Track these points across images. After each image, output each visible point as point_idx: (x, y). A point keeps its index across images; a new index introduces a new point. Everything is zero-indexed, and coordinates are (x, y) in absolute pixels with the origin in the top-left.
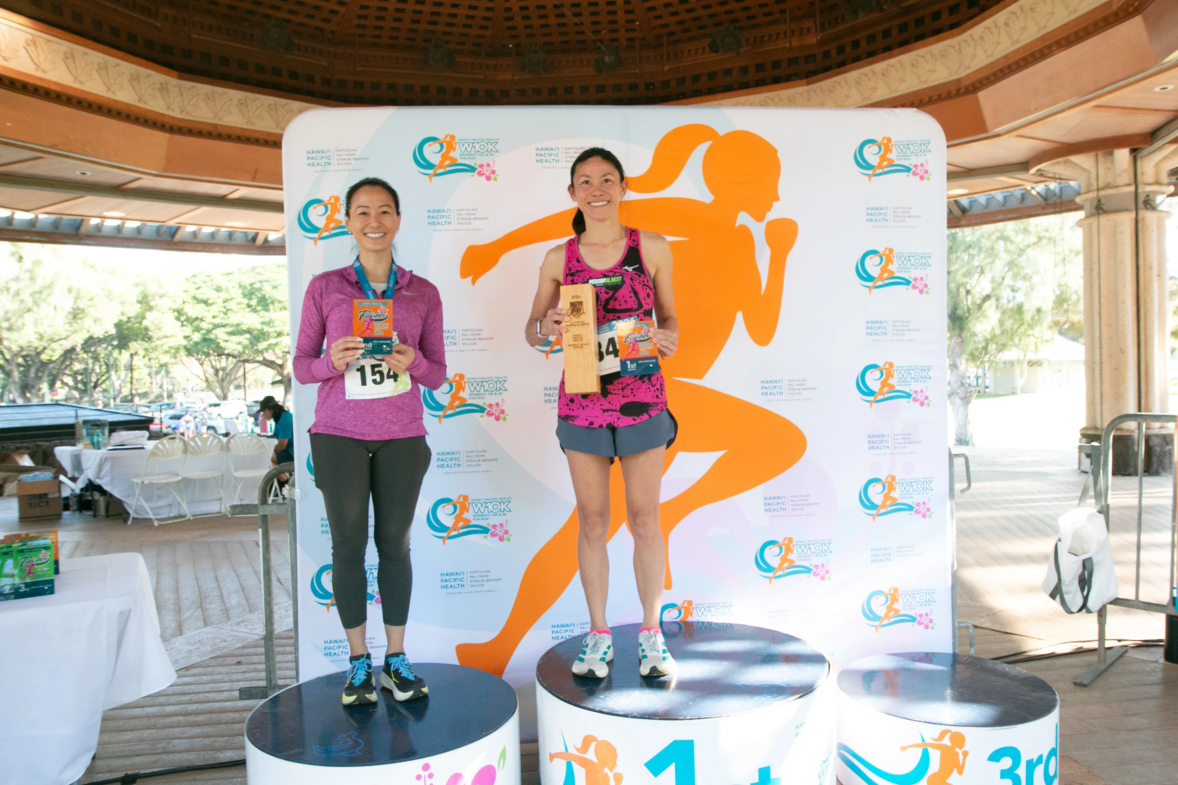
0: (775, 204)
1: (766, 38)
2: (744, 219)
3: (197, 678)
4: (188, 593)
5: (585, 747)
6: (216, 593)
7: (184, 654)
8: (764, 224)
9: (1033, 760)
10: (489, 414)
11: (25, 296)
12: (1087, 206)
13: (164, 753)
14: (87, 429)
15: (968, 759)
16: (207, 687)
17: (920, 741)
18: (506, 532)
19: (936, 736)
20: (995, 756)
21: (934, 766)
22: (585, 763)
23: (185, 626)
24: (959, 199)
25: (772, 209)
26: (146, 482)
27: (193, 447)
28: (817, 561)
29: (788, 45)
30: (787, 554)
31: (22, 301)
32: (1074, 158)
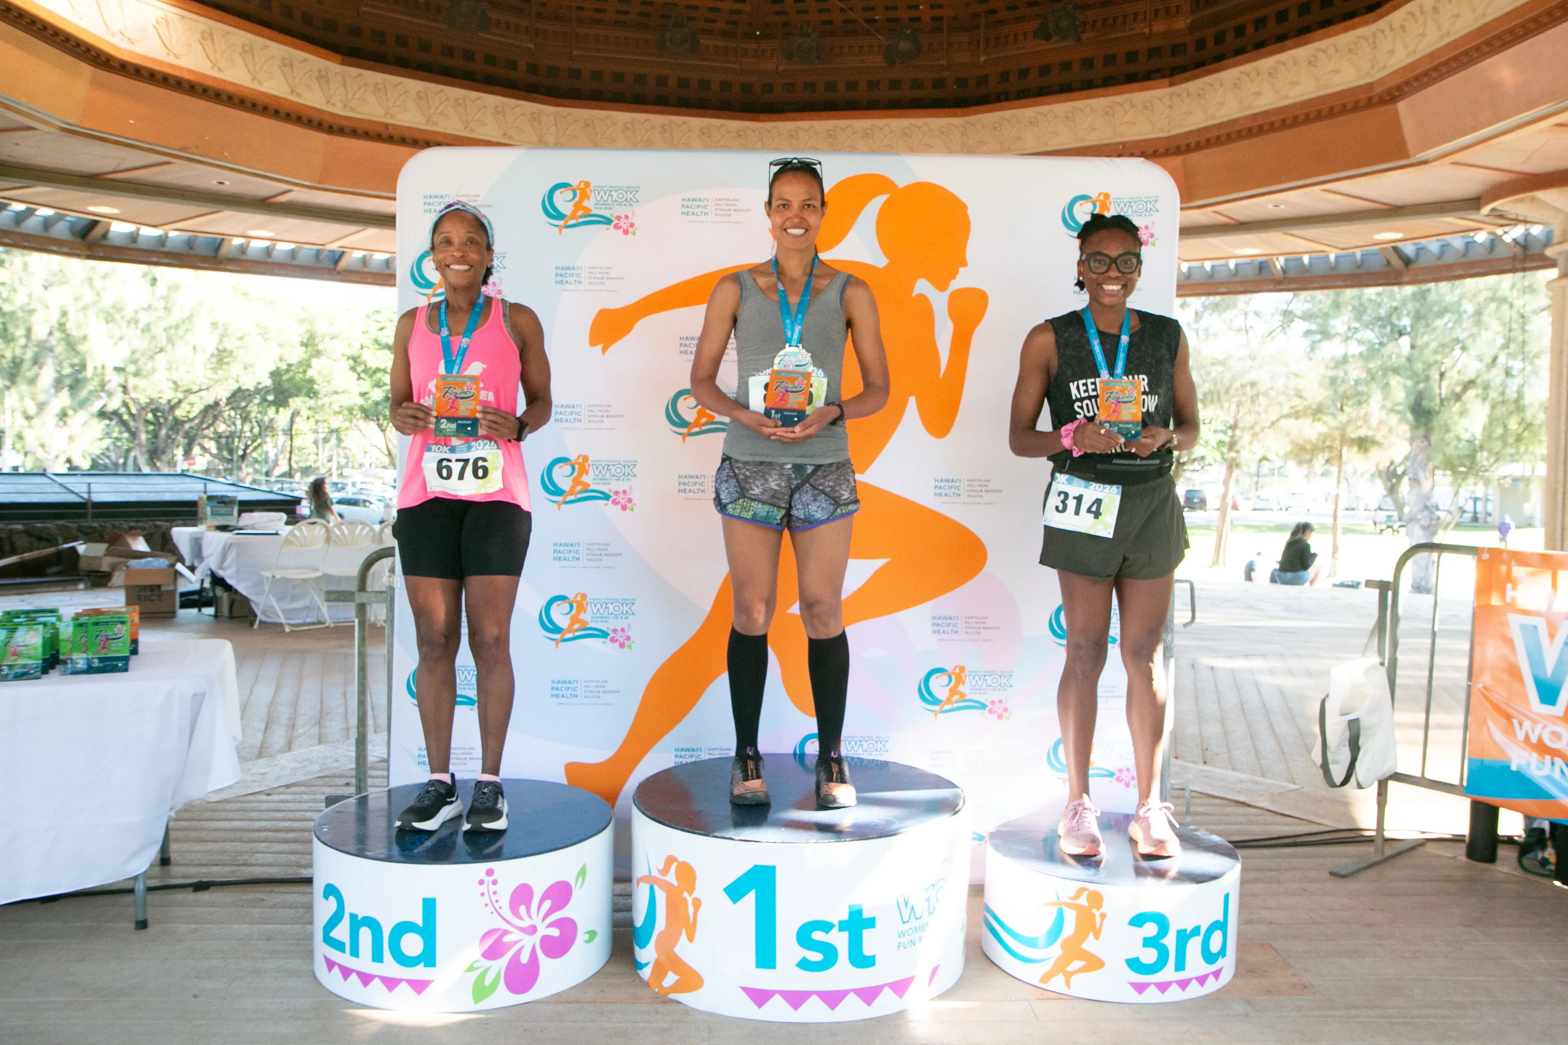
0: (962, 270)
1: (1120, 20)
2: (923, 287)
3: (297, 796)
4: (308, 708)
5: (665, 871)
6: (341, 710)
7: (288, 772)
8: (947, 294)
9: (1186, 930)
10: (615, 502)
11: (158, 331)
12: (1561, 262)
13: (244, 865)
14: (212, 507)
15: (1105, 922)
16: (305, 806)
17: (1055, 899)
18: (628, 638)
19: (1072, 894)
20: (1138, 921)
21: (1069, 929)
22: (668, 888)
23: (296, 743)
24: (1399, 245)
25: (958, 277)
26: (278, 577)
27: (337, 536)
28: (996, 696)
29: (1147, 30)
30: (957, 685)
31: (153, 337)
32: (1541, 195)
